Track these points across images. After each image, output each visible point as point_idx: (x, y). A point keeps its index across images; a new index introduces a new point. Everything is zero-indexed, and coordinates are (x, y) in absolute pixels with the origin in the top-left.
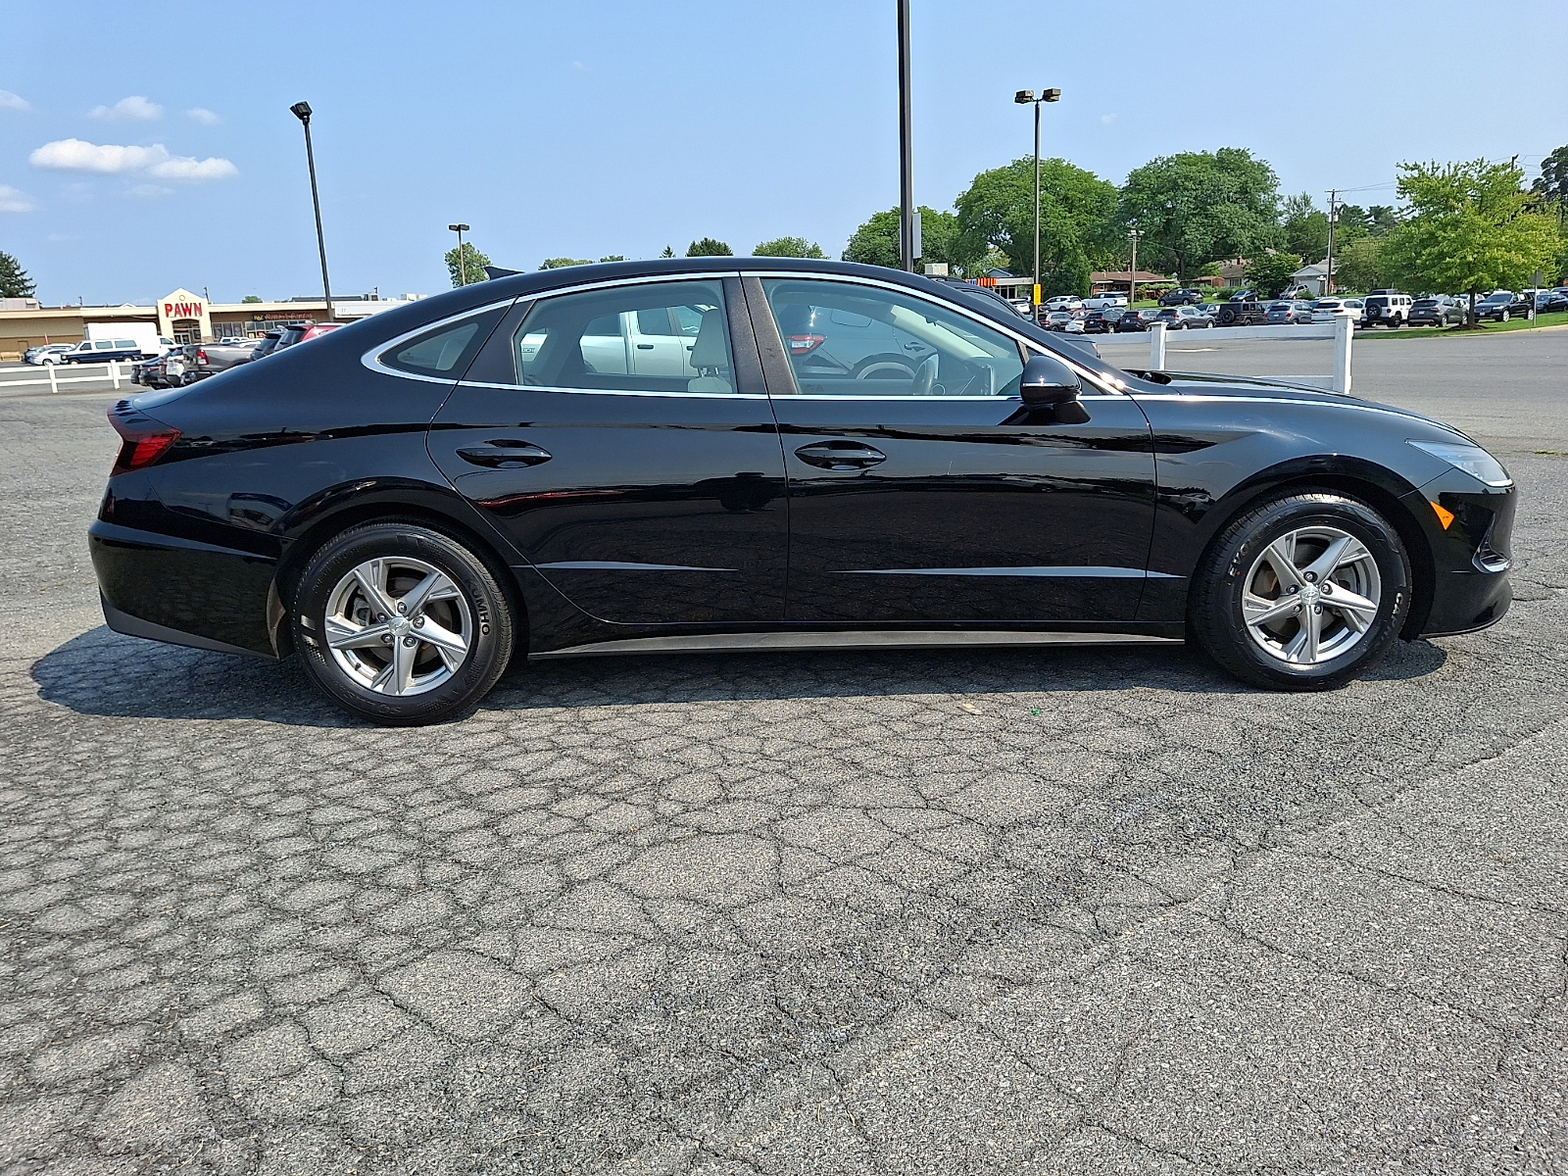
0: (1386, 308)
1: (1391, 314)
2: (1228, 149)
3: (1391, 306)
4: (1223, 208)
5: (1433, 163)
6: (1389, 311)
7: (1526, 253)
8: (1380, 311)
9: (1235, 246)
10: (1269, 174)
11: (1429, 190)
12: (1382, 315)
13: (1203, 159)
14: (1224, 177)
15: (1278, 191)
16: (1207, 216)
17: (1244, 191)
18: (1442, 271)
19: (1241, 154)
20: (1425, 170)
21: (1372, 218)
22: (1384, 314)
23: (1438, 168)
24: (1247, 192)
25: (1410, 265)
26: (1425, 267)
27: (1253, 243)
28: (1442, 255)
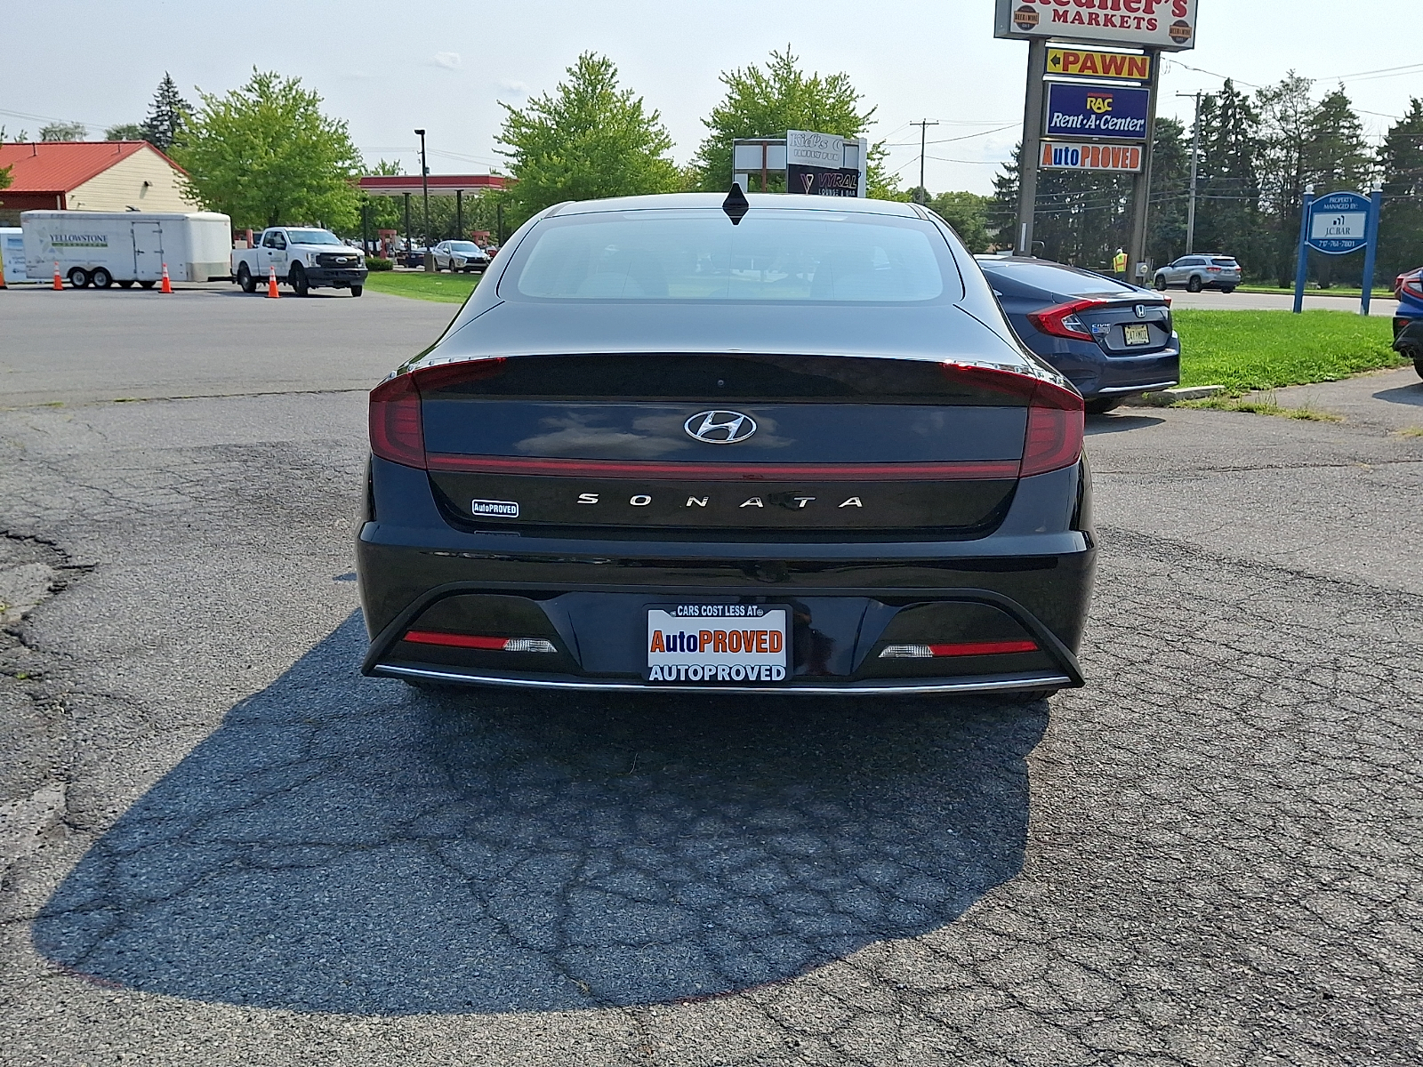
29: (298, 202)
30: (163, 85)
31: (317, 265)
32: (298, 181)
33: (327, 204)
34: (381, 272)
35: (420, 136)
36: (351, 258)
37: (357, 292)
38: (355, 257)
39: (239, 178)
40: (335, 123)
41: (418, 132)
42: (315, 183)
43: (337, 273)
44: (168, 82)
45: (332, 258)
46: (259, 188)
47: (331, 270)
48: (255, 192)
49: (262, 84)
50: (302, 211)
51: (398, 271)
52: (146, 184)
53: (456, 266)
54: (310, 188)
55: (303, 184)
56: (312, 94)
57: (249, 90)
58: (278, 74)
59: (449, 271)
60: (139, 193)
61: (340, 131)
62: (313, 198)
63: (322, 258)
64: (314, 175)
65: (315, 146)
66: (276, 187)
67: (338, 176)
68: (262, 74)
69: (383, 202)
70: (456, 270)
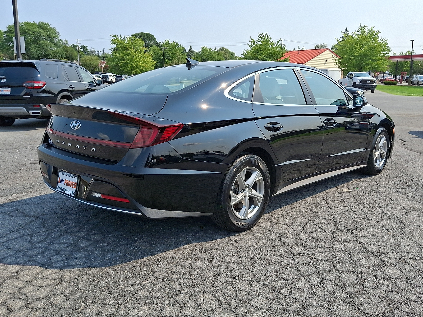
0: (108, 78)
1: (110, 80)
2: (42, 22)
3: (109, 77)
4: (43, 42)
5: (120, 36)
6: (109, 79)
7: (147, 64)
8: (106, 79)
9: (48, 55)
10: (56, 32)
11: (120, 44)
12: (107, 80)
13: (34, 24)
14: (42, 31)
15: (60, 38)
16: (37, 44)
17: (49, 36)
18: (126, 68)
19: (47, 24)
20: (118, 37)
21: (82, 49)
22: (108, 80)
23: (122, 37)
24: (50, 37)
25: (117, 66)
26: (121, 67)
27: (54, 54)
28: (126, 63)
29: (368, 64)
30: (345, 31)
31: (360, 83)
32: (368, 58)
33: (377, 65)
34: (392, 86)
35: (412, 42)
36: (372, 81)
37: (373, 91)
38: (373, 81)
39: (350, 58)
40: (384, 40)
41: (411, 41)
42: (374, 58)
43: (366, 86)
44: (346, 30)
45: (365, 81)
46: (356, 60)
47: (364, 85)
48: (354, 62)
49: (362, 29)
50: (368, 67)
51: (398, 85)
52: (326, 60)
53: (419, 83)
54: (372, 60)
55: (370, 59)
56: (378, 31)
57: (358, 31)
58: (367, 26)
59: (417, 85)
60: (324, 63)
61: (385, 42)
62: (373, 63)
63: (362, 81)
64: (374, 56)
65: (375, 47)
66: (362, 60)
67: (382, 56)
68: (362, 26)
69: (407, 63)
70: (420, 85)
